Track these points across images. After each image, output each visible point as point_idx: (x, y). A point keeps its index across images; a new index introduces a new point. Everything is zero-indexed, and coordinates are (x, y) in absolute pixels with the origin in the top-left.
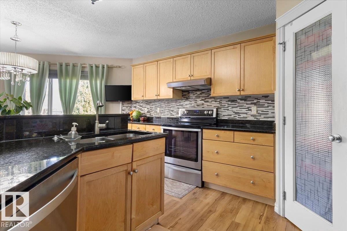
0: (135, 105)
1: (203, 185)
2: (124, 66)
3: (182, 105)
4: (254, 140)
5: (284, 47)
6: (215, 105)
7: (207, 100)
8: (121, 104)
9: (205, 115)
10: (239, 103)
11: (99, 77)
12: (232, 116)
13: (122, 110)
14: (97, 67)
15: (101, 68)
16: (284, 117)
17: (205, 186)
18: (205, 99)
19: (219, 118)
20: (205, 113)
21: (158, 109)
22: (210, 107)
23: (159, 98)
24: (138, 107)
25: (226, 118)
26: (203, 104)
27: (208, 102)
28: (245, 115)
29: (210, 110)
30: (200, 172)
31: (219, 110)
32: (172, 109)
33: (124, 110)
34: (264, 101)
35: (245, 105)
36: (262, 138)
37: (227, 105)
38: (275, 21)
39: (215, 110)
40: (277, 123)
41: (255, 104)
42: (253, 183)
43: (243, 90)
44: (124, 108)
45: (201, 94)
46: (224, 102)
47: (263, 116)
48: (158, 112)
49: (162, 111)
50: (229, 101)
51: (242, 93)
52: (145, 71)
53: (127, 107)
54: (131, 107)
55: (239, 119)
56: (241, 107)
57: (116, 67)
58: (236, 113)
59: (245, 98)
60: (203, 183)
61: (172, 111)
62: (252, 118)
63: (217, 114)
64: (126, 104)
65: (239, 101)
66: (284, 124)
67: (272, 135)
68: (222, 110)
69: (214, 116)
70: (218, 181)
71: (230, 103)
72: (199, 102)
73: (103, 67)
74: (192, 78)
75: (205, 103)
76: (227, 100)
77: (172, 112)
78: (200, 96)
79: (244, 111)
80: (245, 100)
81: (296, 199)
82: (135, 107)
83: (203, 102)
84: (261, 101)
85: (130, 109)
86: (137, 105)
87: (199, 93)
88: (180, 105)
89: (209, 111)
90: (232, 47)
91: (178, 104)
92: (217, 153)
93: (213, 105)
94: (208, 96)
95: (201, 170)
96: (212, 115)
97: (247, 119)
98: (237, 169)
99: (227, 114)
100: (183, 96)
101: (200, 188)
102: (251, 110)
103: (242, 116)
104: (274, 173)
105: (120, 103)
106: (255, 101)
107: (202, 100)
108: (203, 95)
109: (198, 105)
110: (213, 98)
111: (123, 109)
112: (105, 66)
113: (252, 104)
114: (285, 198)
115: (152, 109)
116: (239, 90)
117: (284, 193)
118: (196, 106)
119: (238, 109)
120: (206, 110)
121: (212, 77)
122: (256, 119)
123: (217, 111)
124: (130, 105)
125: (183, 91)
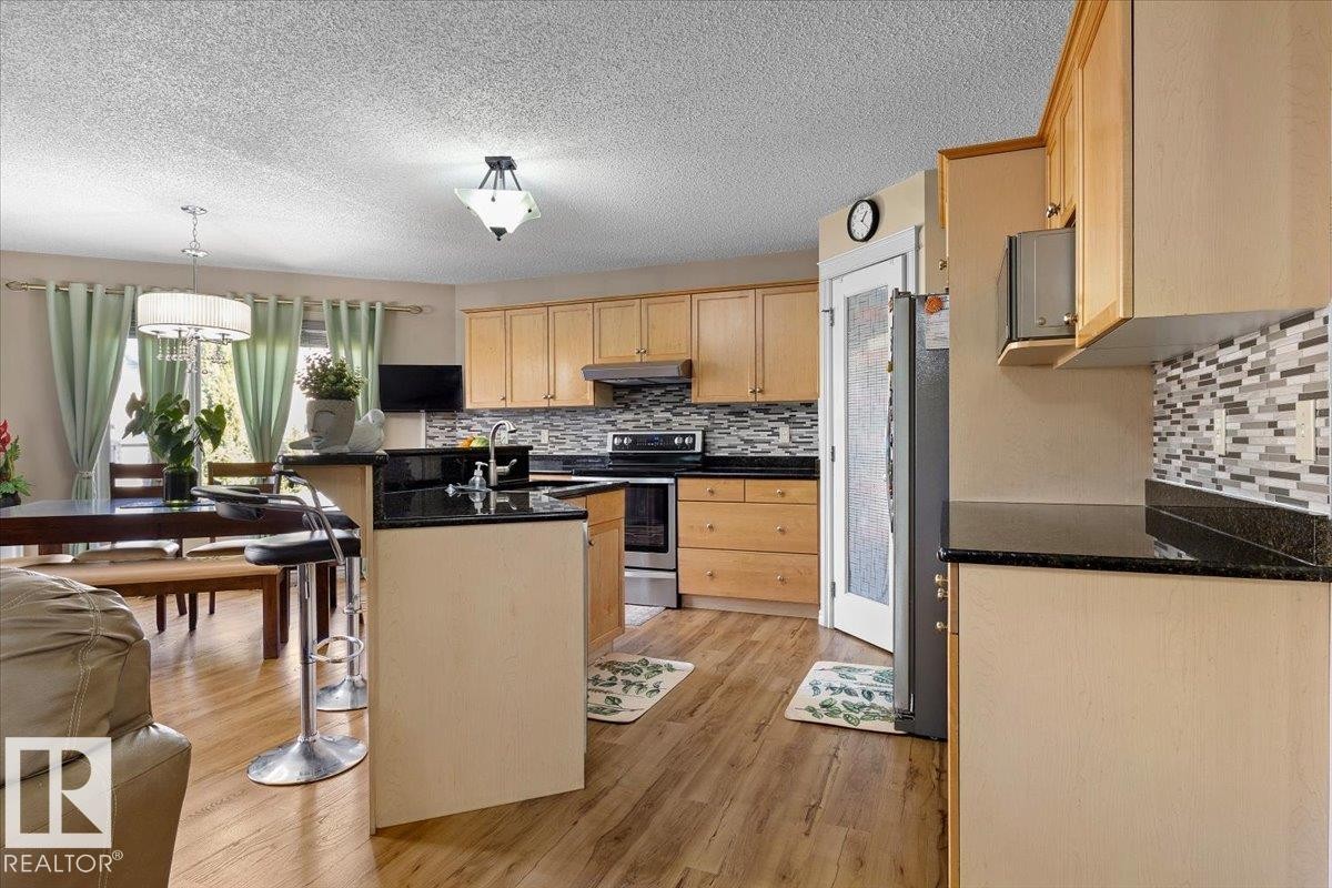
0: (465, 423)
1: (681, 602)
2: (429, 306)
3: (613, 423)
4: (783, 494)
5: (832, 318)
6: (699, 423)
7: (678, 410)
8: (423, 421)
9: (675, 447)
10: (752, 418)
11: (359, 340)
12: (739, 449)
13: (428, 437)
14: (352, 309)
15: (363, 313)
16: (833, 448)
17: (683, 605)
18: (675, 408)
19: (708, 454)
20: (676, 441)
21: (545, 433)
22: (688, 428)
23: (553, 404)
24: (479, 427)
25: (724, 453)
26: (669, 420)
27: (680, 414)
28: (766, 446)
29: (687, 435)
30: (673, 575)
31: (708, 435)
32: (584, 433)
33: (432, 438)
34: (803, 414)
35: (766, 422)
36: (797, 489)
37: (726, 424)
38: (818, 266)
39: (699, 435)
40: (822, 458)
41: (786, 420)
42: (782, 580)
43: (761, 391)
44: (432, 432)
45: (663, 395)
46: (719, 415)
47: (802, 447)
48: (545, 440)
49: (557, 437)
50: (730, 414)
51: (760, 398)
52: (508, 329)
53: (442, 428)
54: (454, 429)
55: (753, 455)
56: (757, 427)
57: (408, 310)
58: (747, 442)
59: (766, 408)
60: (680, 597)
61: (586, 438)
62: (781, 453)
63: (704, 444)
64: (439, 421)
65: (752, 413)
66: (833, 460)
67: (815, 482)
68: (715, 434)
69: (698, 449)
70: (714, 589)
71: (732, 418)
72: (659, 414)
73: (372, 311)
74: (646, 358)
75: (674, 419)
76: (727, 410)
77: (584, 442)
78: (662, 399)
79: (764, 436)
80: (766, 412)
81: (849, 589)
82: (468, 428)
83: (668, 415)
84: (798, 414)
85: (452, 434)
86: (475, 423)
87: (657, 392)
88: (608, 422)
89: (684, 436)
90: (738, 293)
91: (602, 421)
92: (711, 527)
93: (694, 423)
94: (681, 401)
95: (676, 570)
96: (693, 446)
97: (769, 455)
98: (751, 557)
99: (727, 443)
100: (615, 399)
101: (673, 609)
102: (777, 435)
103: (760, 447)
104: (818, 554)
105: (419, 418)
106: (787, 415)
107: (667, 410)
108: (669, 398)
109: (654, 424)
110: (695, 405)
111: (430, 434)
112: (378, 308)
113: (780, 420)
114: (833, 595)
115: (525, 433)
116: (754, 392)
117: (833, 584)
118: (651, 425)
119: (751, 431)
120: (677, 435)
121: (694, 358)
122: (788, 455)
123: (704, 437)
124: (449, 423)
125: (616, 387)
